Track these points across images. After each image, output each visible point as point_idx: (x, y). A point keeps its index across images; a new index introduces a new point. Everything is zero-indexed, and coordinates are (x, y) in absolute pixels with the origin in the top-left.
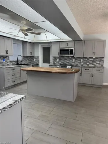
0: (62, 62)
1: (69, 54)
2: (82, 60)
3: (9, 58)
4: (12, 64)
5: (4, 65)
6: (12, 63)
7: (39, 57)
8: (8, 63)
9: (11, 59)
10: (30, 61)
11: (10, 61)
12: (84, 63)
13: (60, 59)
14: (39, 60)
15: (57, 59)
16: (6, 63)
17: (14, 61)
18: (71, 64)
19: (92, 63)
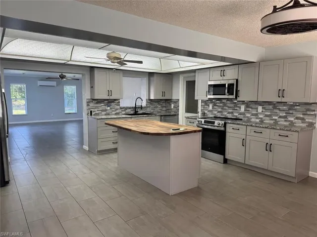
0: (219, 112)
1: (225, 95)
2: (261, 107)
3: (119, 102)
4: (124, 112)
5: (109, 114)
6: (125, 110)
7: (179, 100)
8: (117, 111)
9: (124, 104)
10: (165, 107)
11: (121, 108)
12: (266, 116)
13: (215, 105)
14: (178, 106)
15: (209, 105)
16: (113, 111)
17: (130, 108)
18: (236, 116)
19: (285, 117)
